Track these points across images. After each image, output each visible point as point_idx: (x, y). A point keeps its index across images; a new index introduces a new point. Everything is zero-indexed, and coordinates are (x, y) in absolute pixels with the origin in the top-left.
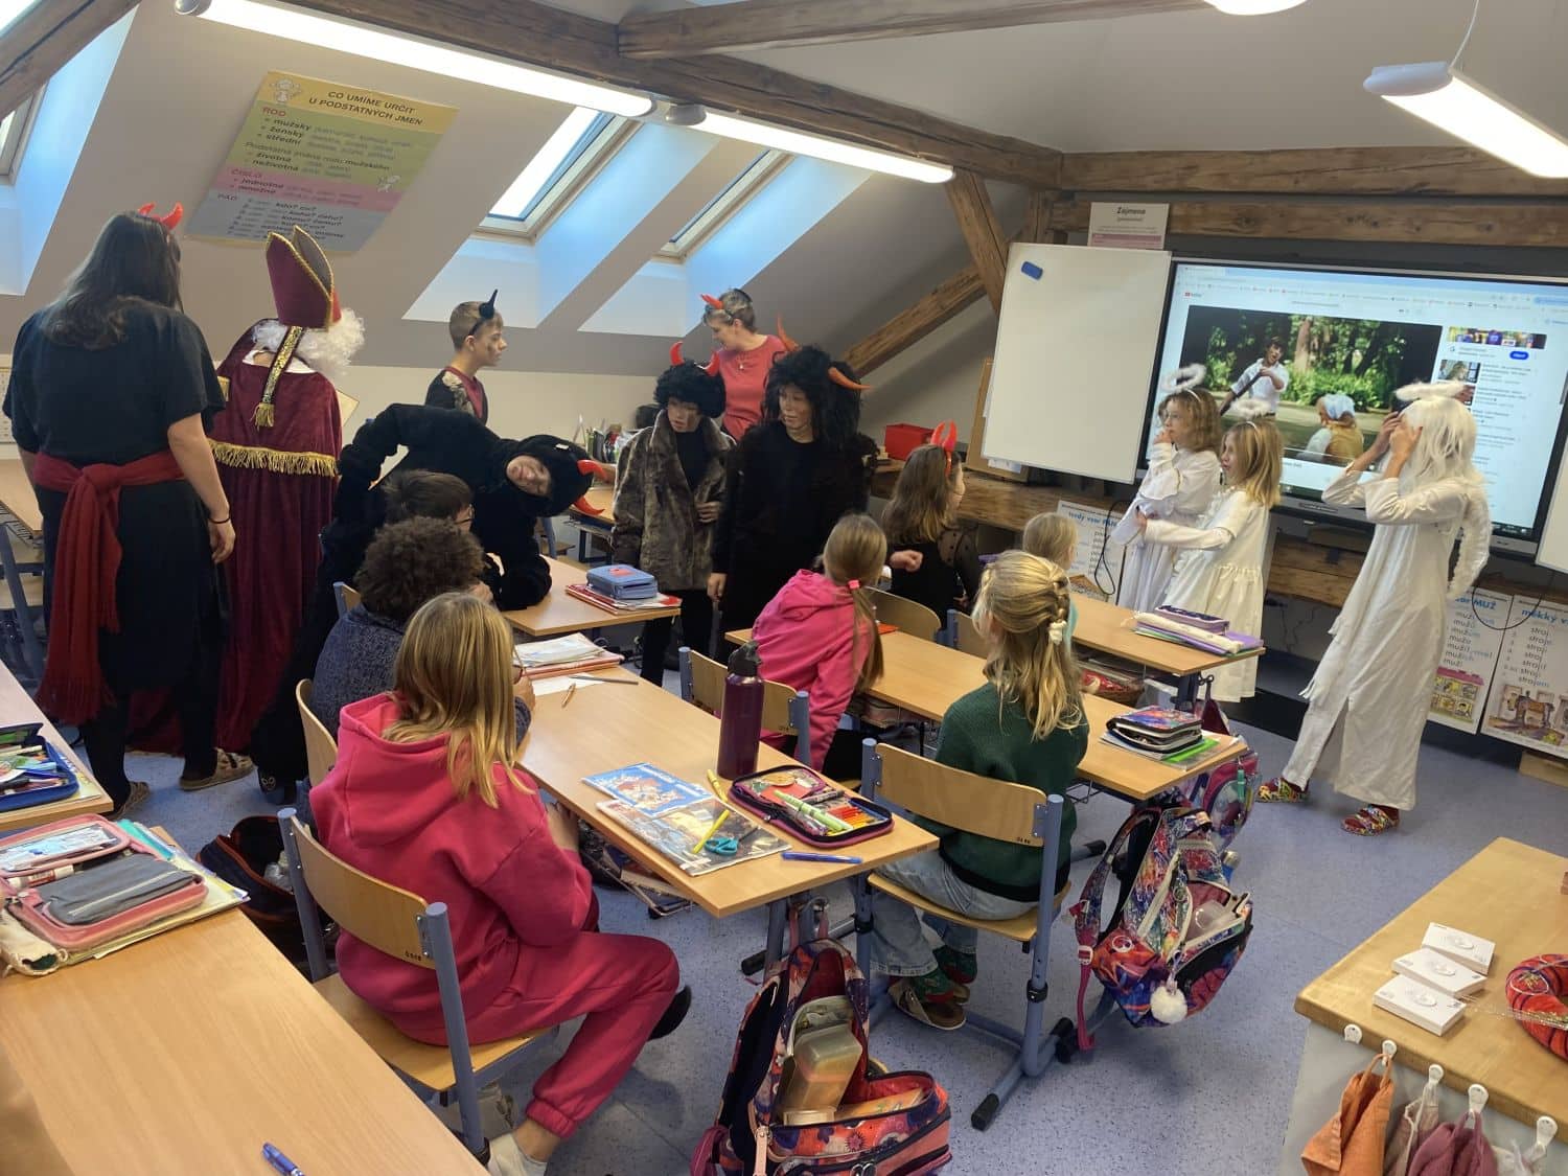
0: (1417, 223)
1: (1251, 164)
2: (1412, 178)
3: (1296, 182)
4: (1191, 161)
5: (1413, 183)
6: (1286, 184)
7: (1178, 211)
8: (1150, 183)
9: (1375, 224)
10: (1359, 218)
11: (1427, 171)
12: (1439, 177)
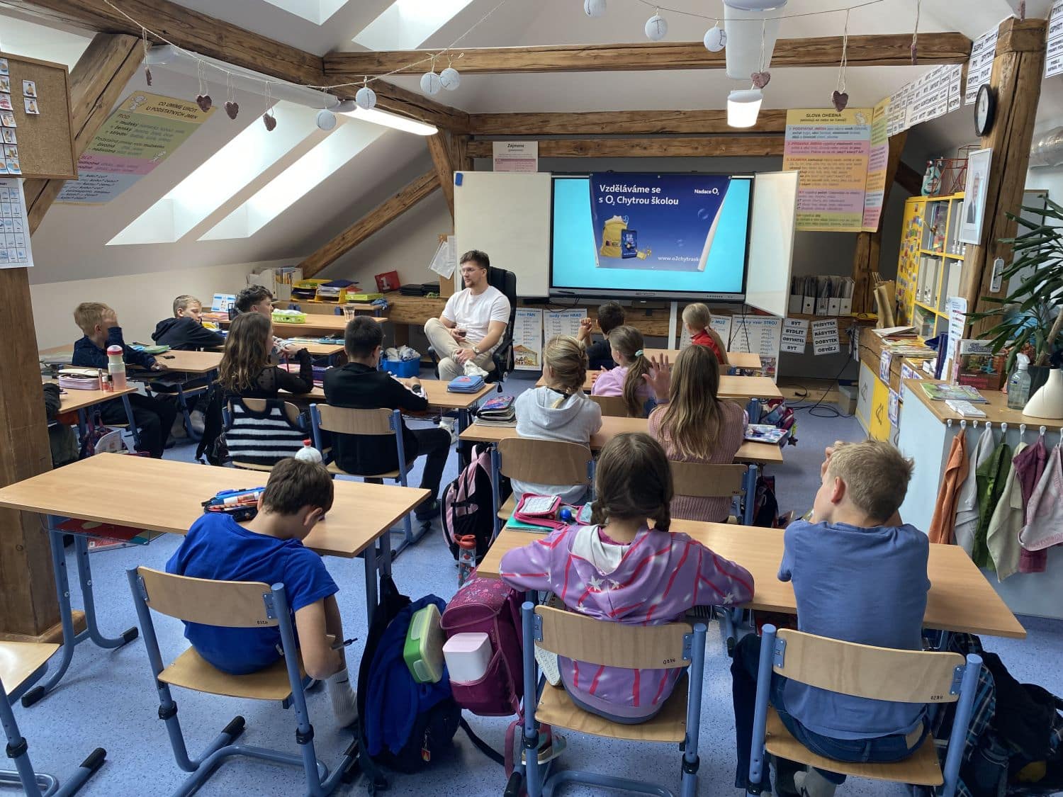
0: (665, 147)
1: (578, 119)
2: (658, 125)
3: (603, 128)
4: (545, 118)
5: (659, 128)
6: (597, 129)
7: (544, 145)
8: (523, 129)
9: (645, 148)
10: (637, 145)
11: (664, 122)
12: (671, 125)
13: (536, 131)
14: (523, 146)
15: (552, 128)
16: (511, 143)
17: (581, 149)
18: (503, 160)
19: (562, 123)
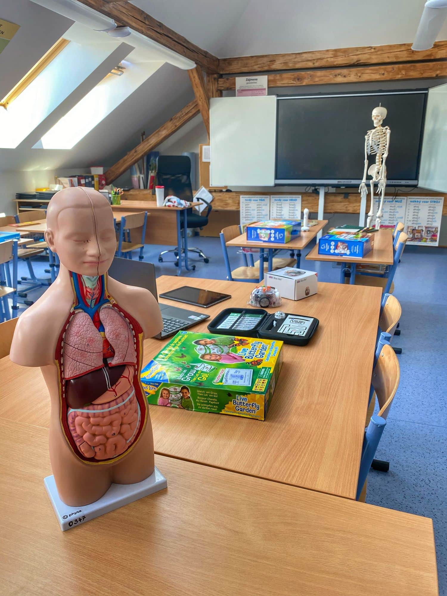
0: (359, 75)
1: (295, 58)
2: (354, 59)
4: (272, 58)
5: (355, 61)
6: (310, 65)
7: (271, 78)
9: (345, 76)
10: (339, 74)
11: (360, 56)
12: (364, 58)
13: (266, 68)
14: (257, 80)
15: (277, 65)
16: (248, 78)
17: (298, 79)
18: (243, 90)
19: (284, 62)
